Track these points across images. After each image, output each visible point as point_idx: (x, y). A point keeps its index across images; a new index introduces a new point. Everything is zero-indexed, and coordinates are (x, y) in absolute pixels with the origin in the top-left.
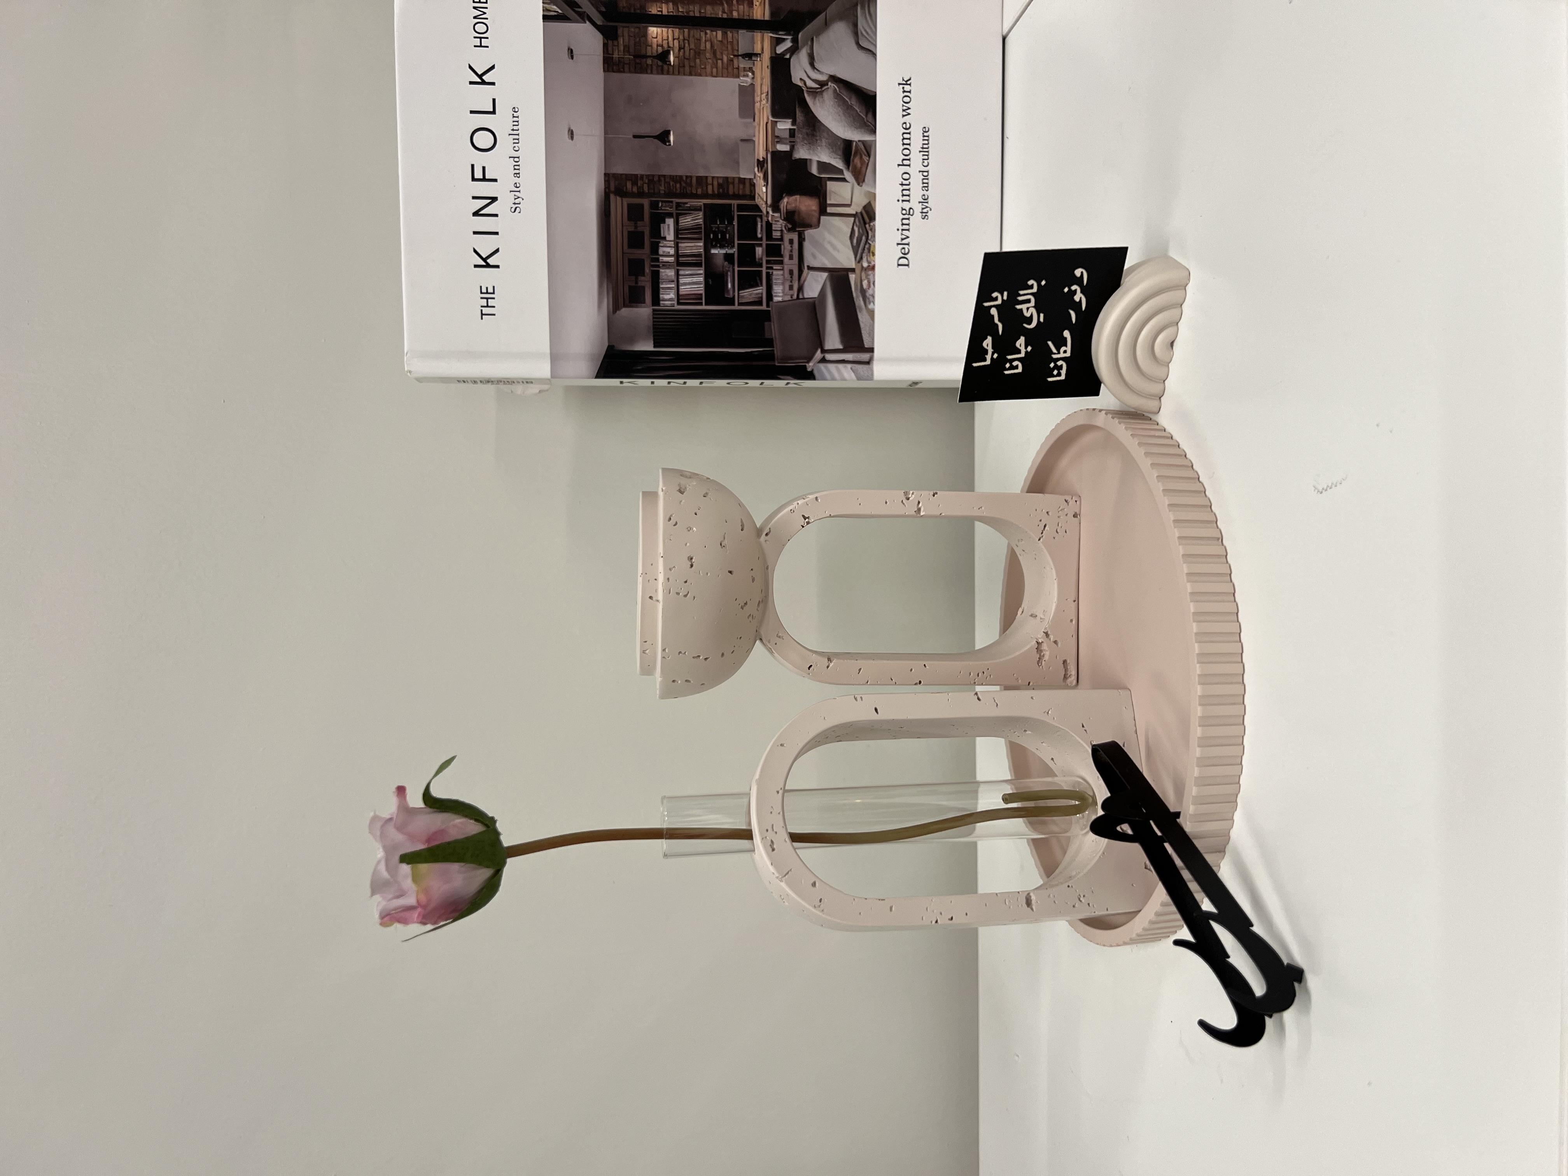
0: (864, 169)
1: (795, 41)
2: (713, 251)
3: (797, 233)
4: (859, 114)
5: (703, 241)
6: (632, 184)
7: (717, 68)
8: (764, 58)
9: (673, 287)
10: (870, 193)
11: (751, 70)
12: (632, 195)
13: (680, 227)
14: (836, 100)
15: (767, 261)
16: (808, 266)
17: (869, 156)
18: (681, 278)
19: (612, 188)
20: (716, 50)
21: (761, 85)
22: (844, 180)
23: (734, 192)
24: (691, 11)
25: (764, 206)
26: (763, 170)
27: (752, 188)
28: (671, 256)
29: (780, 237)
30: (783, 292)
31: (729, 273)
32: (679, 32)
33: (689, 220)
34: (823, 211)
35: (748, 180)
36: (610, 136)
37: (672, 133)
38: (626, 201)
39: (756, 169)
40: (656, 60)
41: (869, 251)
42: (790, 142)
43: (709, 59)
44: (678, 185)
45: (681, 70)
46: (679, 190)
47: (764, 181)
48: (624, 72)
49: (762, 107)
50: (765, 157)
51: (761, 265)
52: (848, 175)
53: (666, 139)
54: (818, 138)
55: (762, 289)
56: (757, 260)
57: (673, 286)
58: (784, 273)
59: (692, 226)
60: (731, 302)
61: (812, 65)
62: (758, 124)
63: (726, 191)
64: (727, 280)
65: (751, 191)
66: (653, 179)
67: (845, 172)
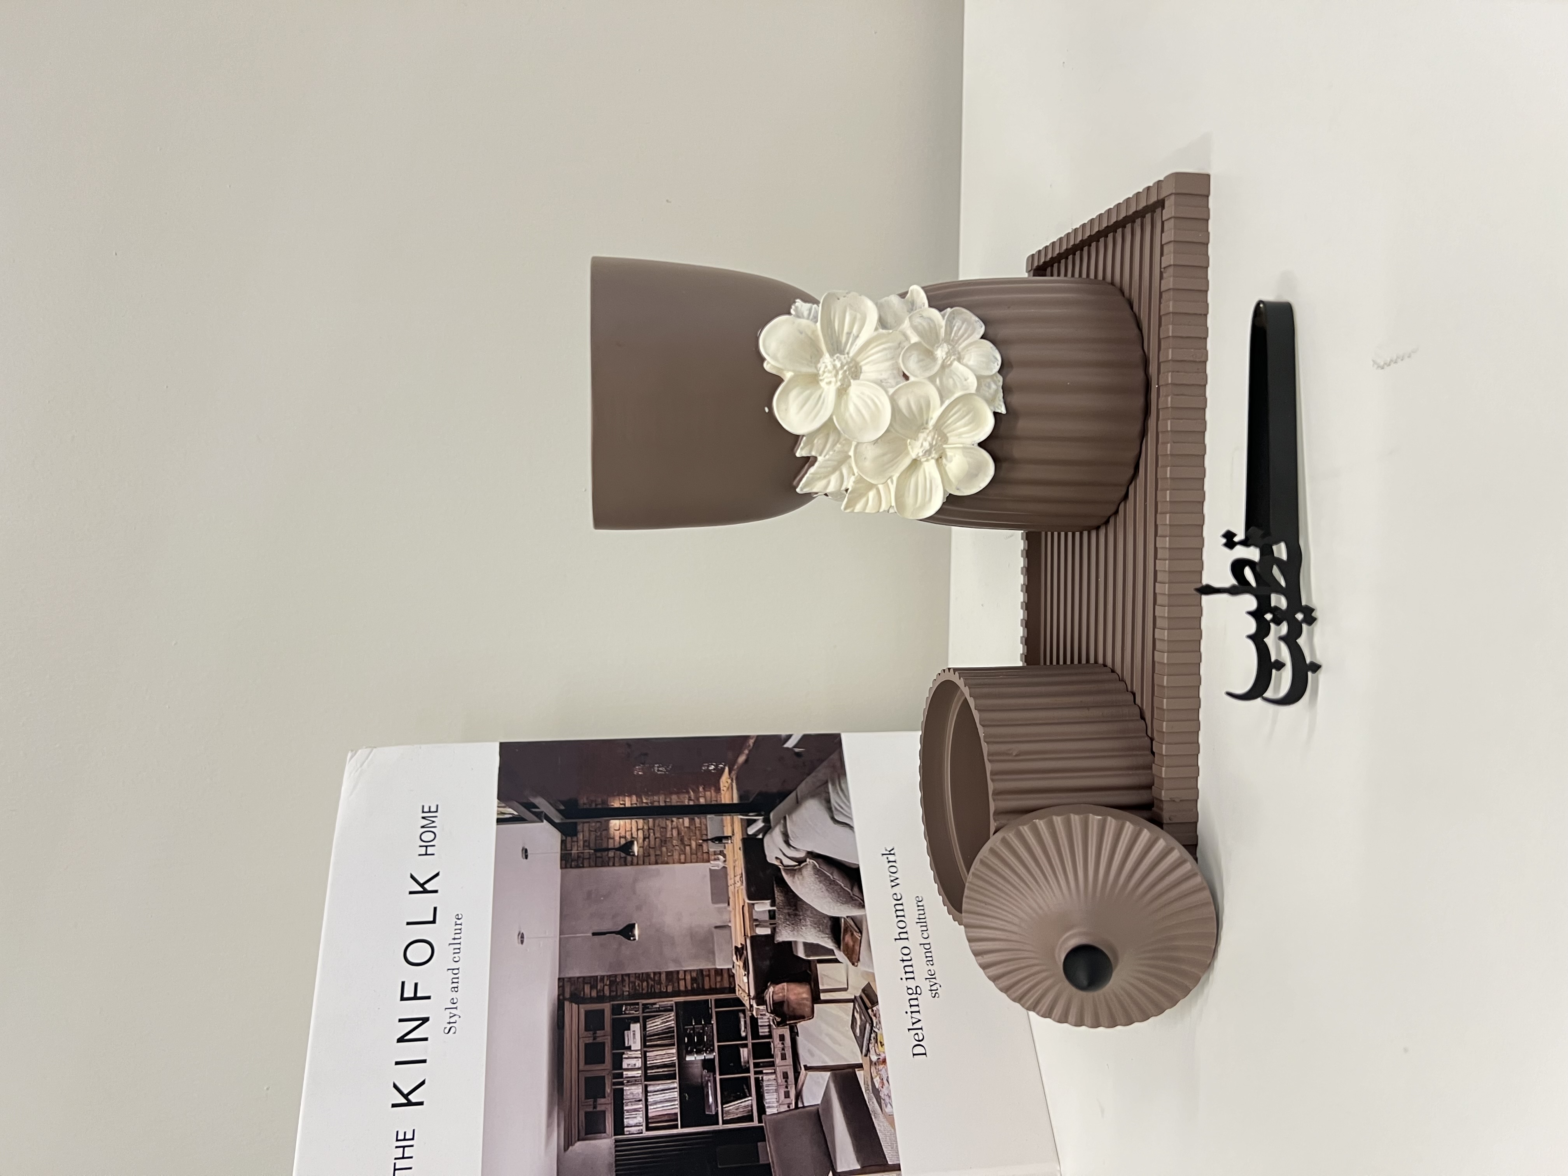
0: (857, 948)
1: (767, 820)
2: (688, 1058)
3: (788, 1027)
4: (843, 888)
5: (676, 1047)
6: (591, 988)
7: (685, 854)
8: (735, 841)
9: (640, 1108)
10: (867, 973)
11: (722, 853)
12: (592, 1000)
13: (647, 1033)
14: (817, 876)
15: (754, 1063)
16: (805, 1066)
17: (861, 932)
18: (650, 1096)
19: (567, 995)
20: (683, 836)
21: (734, 867)
22: (836, 961)
23: (710, 986)
24: (655, 801)
25: (747, 998)
26: (743, 958)
27: (731, 979)
28: (638, 1069)
29: (767, 1034)
30: (778, 1102)
31: (709, 1084)
32: (644, 823)
33: (658, 1023)
34: (816, 999)
35: (726, 971)
36: (566, 936)
37: (636, 925)
38: (584, 1008)
39: (735, 957)
40: (618, 852)
41: (876, 1039)
42: (771, 924)
43: (677, 845)
44: (645, 984)
45: (647, 859)
46: (646, 989)
47: (745, 971)
48: (583, 867)
49: (736, 889)
50: (744, 943)
51: (748, 1071)
52: (839, 955)
53: (630, 933)
54: (801, 917)
55: (751, 1100)
56: (743, 1064)
57: (641, 1106)
58: (776, 1076)
59: (662, 1030)
60: (714, 1120)
61: (787, 842)
62: (733, 909)
63: (701, 986)
64: (708, 1092)
65: (730, 983)
66: (616, 979)
67: (836, 951)
